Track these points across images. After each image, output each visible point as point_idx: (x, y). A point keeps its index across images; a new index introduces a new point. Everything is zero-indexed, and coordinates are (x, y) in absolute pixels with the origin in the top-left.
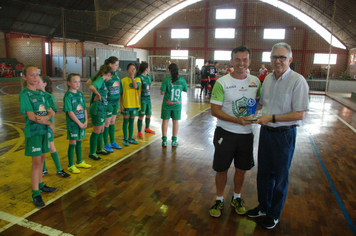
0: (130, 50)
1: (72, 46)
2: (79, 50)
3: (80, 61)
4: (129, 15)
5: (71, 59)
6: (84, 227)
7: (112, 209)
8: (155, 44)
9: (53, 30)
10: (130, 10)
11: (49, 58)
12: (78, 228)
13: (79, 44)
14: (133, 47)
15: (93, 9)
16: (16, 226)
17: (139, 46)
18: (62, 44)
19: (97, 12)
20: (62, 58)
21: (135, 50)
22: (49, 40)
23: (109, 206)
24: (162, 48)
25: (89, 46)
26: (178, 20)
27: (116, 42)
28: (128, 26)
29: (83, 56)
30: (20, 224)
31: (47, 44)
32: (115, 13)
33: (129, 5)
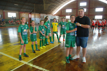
0: (54, 16)
1: (37, 15)
2: (39, 16)
3: (39, 19)
4: (53, 5)
5: (37, 19)
6: (46, 66)
7: (53, 61)
8: (61, 14)
9: (32, 11)
10: (54, 4)
11: (30, 19)
12: (44, 66)
13: (39, 14)
14: (55, 15)
15: (43, 4)
16: (25, 64)
17: (56, 15)
18: (34, 15)
19: (44, 5)
20: (34, 19)
21: (55, 16)
22: (31, 13)
23: (52, 60)
24: (63, 15)
25: (42, 15)
26: (68, 7)
27: (50, 14)
28: (53, 9)
29: (40, 18)
30: (27, 64)
31: (30, 15)
32: (50, 5)
33: (53, 3)
